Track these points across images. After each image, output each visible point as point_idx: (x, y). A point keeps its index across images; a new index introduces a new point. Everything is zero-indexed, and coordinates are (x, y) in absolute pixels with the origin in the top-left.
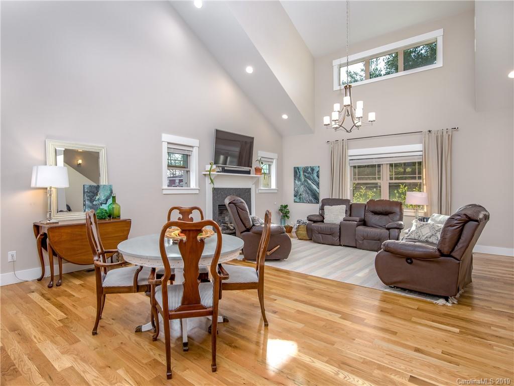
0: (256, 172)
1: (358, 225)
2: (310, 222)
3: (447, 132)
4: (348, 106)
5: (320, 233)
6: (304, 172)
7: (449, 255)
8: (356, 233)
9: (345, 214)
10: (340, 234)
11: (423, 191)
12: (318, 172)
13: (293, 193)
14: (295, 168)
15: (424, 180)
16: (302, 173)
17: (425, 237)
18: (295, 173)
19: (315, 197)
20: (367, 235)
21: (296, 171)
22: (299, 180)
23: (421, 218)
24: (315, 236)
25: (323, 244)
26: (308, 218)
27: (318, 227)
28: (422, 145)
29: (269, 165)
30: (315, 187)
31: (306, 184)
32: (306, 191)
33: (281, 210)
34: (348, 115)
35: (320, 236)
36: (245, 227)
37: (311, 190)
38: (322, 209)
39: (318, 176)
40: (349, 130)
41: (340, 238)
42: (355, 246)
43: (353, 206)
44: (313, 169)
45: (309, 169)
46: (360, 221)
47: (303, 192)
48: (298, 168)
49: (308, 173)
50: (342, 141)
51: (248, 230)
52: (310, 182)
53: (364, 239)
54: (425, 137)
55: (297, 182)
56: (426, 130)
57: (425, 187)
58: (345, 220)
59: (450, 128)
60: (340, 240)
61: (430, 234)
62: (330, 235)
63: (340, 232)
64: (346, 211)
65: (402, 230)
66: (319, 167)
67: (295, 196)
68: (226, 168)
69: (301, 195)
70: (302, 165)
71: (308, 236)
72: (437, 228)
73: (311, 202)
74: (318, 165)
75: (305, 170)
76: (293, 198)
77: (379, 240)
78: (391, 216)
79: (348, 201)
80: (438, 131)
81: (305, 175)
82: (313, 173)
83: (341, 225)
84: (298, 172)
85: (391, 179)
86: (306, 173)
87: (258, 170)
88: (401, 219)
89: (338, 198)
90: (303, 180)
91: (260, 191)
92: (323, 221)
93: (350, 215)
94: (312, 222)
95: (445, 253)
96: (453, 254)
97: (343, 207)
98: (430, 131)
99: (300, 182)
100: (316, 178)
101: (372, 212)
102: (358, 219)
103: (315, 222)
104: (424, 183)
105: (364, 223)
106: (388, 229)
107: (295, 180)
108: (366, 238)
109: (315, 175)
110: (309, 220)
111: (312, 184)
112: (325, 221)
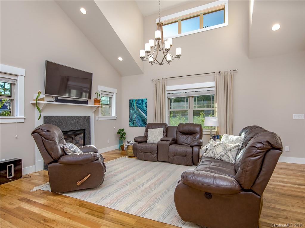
0: (95, 103)
1: (171, 144)
2: (136, 143)
3: (231, 73)
4: (159, 39)
5: (142, 152)
6: (136, 103)
7: (250, 190)
8: (169, 150)
9: (162, 135)
10: (157, 152)
11: (215, 116)
12: (146, 103)
13: (128, 119)
14: (130, 100)
15: (216, 108)
16: (135, 104)
17: (219, 155)
18: (130, 104)
19: (144, 122)
20: (177, 152)
21: (131, 102)
22: (133, 109)
23: (214, 136)
24: (139, 154)
25: (145, 160)
26: (134, 139)
27: (141, 147)
28: (214, 82)
29: (110, 98)
30: (144, 114)
31: (138, 112)
32: (138, 118)
33: (119, 133)
34: (160, 50)
35: (142, 154)
36: (52, 158)
37: (142, 117)
38: (146, 131)
39: (146, 106)
40: (160, 62)
41: (157, 155)
42: (168, 161)
43: (169, 128)
44: (142, 101)
45: (140, 101)
46: (172, 141)
47: (136, 118)
48: (132, 100)
49: (139, 104)
50: (162, 80)
51: (55, 161)
52: (140, 111)
53: (175, 156)
54: (217, 77)
55: (131, 111)
56: (217, 71)
57: (216, 113)
58: (162, 140)
59: (232, 70)
60: (157, 157)
61: (223, 153)
62: (150, 153)
63: (157, 150)
64: (163, 132)
65: (201, 147)
66: (147, 99)
67: (130, 122)
68: (59, 98)
69: (134, 120)
70: (135, 98)
71: (134, 155)
72: (228, 148)
73: (141, 126)
74: (146, 98)
75: (137, 102)
76: (129, 123)
77: (185, 156)
78: (194, 135)
79: (166, 125)
80: (225, 72)
81: (137, 106)
82: (142, 104)
83: (158, 145)
84: (132, 103)
85: (195, 107)
86: (138, 104)
87: (97, 101)
88: (201, 138)
89: (159, 122)
90: (136, 109)
91: (100, 119)
92: (146, 142)
93: (166, 136)
94: (138, 143)
95: (246, 188)
96: (254, 189)
97: (162, 130)
98: (219, 72)
99: (133, 111)
100: (145, 107)
101: (182, 133)
102: (170, 139)
103: (139, 142)
104: (216, 110)
105: (175, 142)
106: (192, 147)
107: (130, 109)
108: (176, 154)
109: (144, 106)
110: (135, 141)
111: (142, 112)
112: (148, 141)
